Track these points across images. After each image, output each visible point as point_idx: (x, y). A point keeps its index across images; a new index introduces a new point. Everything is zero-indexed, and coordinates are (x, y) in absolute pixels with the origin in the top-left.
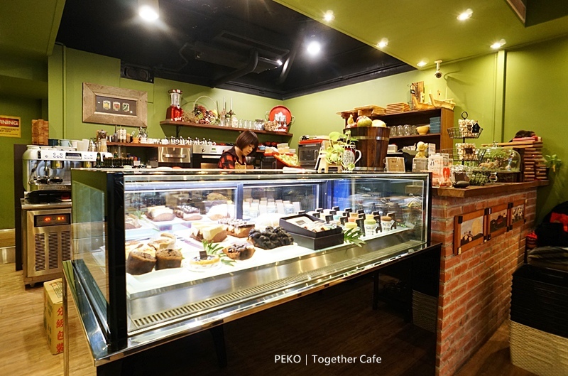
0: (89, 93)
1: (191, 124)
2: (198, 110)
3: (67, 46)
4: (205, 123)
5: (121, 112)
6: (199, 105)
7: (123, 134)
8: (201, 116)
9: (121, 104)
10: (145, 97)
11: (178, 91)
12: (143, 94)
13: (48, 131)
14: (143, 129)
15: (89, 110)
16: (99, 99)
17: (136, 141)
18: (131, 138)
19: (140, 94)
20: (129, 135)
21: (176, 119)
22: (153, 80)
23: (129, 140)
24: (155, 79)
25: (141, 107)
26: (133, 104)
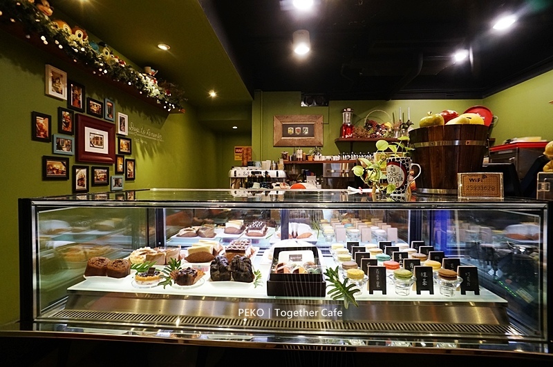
0: (278, 124)
1: (361, 139)
2: (370, 124)
3: (263, 91)
4: (376, 136)
5: (302, 135)
6: (370, 119)
7: (300, 154)
8: (371, 131)
9: (302, 129)
10: (321, 120)
11: (349, 110)
12: (319, 118)
13: (251, 156)
14: (318, 148)
15: (278, 136)
16: (285, 127)
17: (310, 159)
18: (307, 156)
19: (317, 118)
20: (304, 154)
21: (347, 136)
22: (328, 103)
23: (305, 158)
24: (330, 102)
25: (318, 129)
26: (312, 127)
